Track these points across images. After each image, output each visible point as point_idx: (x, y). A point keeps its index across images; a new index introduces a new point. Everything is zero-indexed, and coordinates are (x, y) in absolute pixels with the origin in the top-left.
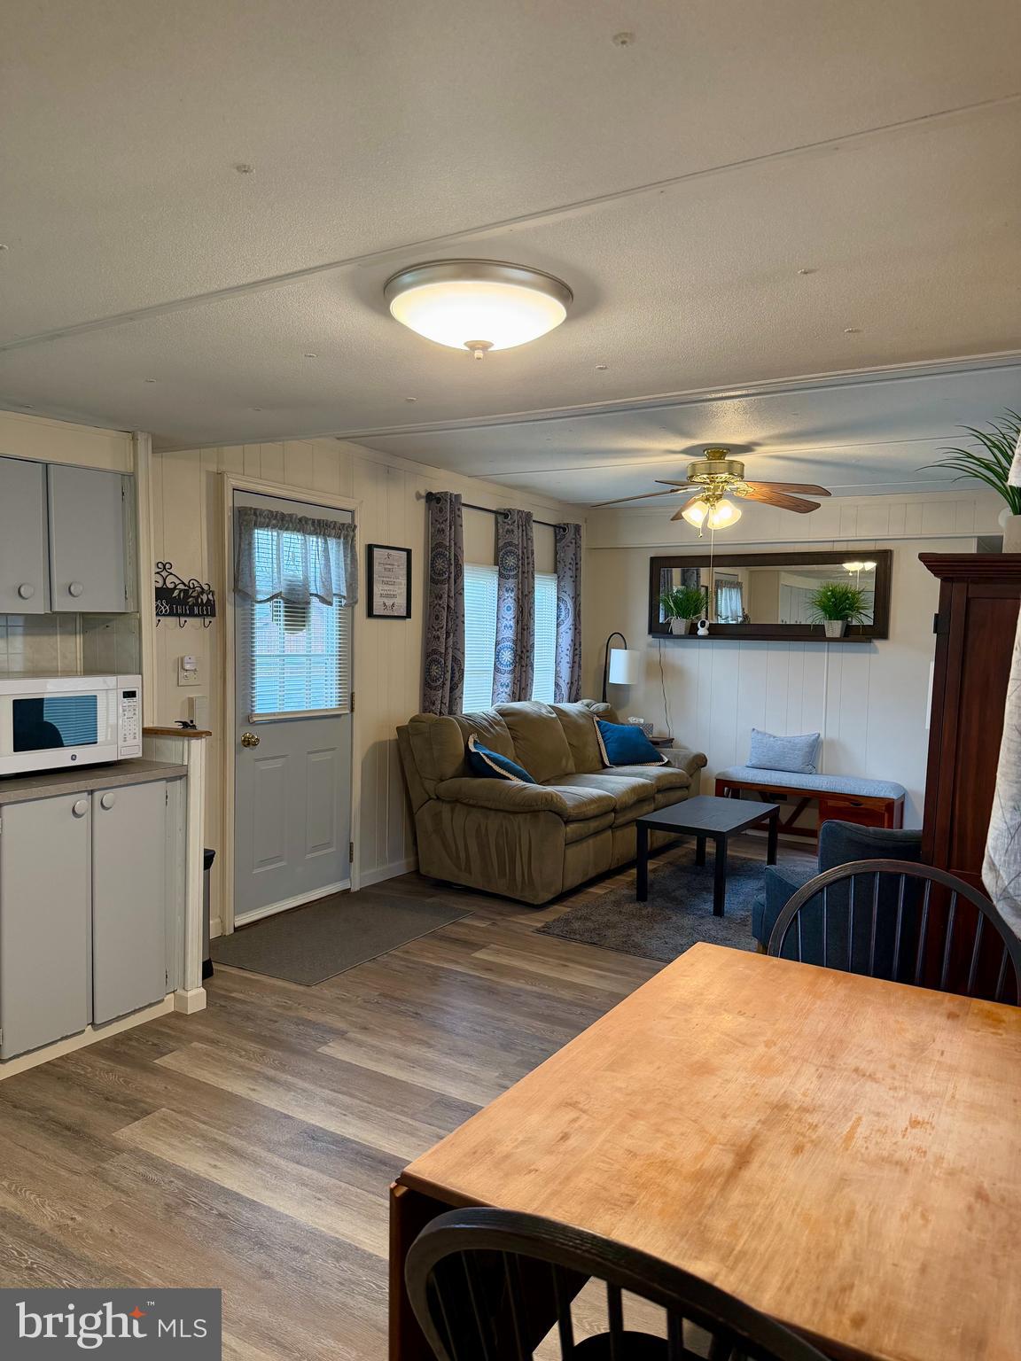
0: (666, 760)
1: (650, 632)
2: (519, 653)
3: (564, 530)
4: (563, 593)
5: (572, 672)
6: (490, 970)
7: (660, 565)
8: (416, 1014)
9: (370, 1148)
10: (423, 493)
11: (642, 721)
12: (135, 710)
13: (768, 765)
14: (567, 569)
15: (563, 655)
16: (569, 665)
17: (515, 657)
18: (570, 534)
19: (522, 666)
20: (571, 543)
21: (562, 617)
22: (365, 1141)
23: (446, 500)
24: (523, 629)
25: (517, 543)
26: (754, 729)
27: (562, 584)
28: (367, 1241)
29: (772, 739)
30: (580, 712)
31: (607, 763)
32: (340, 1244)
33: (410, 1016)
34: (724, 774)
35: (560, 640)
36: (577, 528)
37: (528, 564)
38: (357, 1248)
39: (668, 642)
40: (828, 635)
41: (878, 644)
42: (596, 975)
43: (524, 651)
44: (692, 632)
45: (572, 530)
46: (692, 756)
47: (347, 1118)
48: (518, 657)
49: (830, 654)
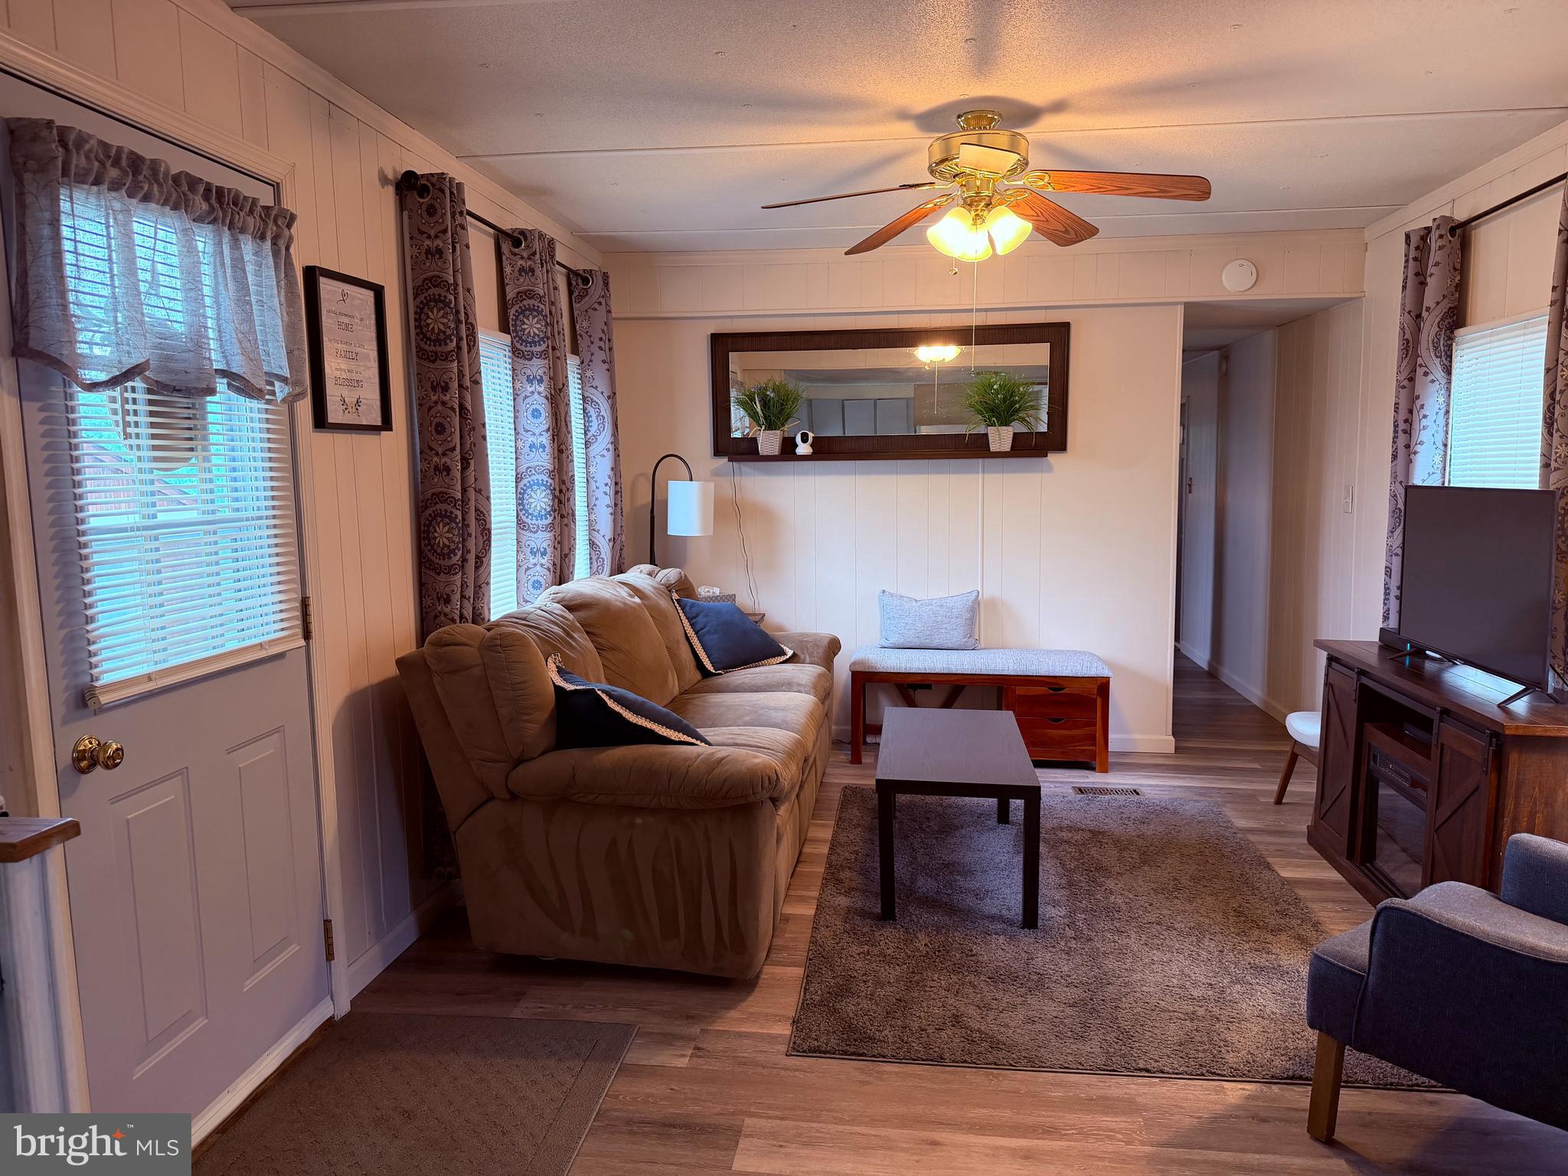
0: (790, 653)
1: (718, 452)
2: (557, 493)
3: (586, 281)
4: (593, 390)
5: (614, 521)
7: (723, 345)
10: (389, 174)
11: (717, 591)
13: (916, 642)
14: (594, 348)
15: (599, 494)
16: (610, 510)
17: (553, 500)
18: (596, 289)
19: (562, 516)
20: (600, 303)
21: (593, 430)
23: (443, 191)
24: (561, 451)
25: (542, 294)
26: (884, 591)
27: (589, 374)
29: (914, 603)
30: (652, 588)
31: (711, 669)
34: (862, 663)
35: (592, 469)
36: (606, 277)
37: (559, 333)
39: (746, 467)
40: (994, 448)
41: (1053, 458)
43: (564, 490)
44: (788, 450)
46: (826, 641)
48: (556, 500)
49: (986, 475)
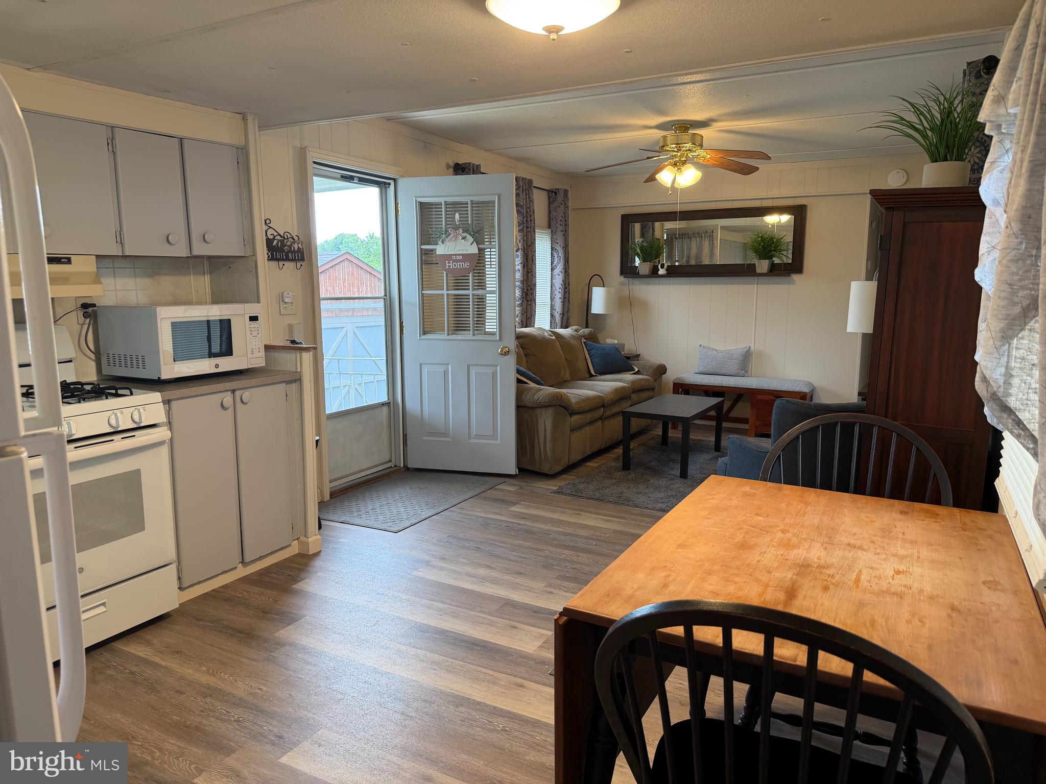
0: (637, 370)
1: (622, 273)
2: (525, 290)
3: (556, 194)
4: (556, 245)
5: (563, 305)
6: (525, 518)
7: (627, 220)
8: (478, 548)
9: (464, 635)
10: (452, 164)
11: (616, 342)
12: (258, 330)
13: (712, 371)
14: (558, 225)
15: (556, 292)
16: (561, 300)
17: (522, 293)
18: (560, 197)
19: (528, 301)
20: (562, 204)
21: (555, 263)
22: (459, 631)
23: (470, 170)
24: (528, 272)
25: (522, 204)
26: (701, 345)
27: (555, 237)
28: (474, 694)
29: (714, 352)
30: (572, 335)
31: (593, 373)
32: (455, 696)
33: (473, 549)
34: (679, 379)
35: (554, 281)
36: (566, 192)
37: (531, 221)
38: (469, 699)
39: (636, 281)
40: (758, 271)
41: (795, 277)
42: (602, 519)
43: (529, 289)
44: (654, 273)
45: (562, 194)
46: (656, 366)
47: (442, 617)
48: (524, 294)
49: (758, 286)
